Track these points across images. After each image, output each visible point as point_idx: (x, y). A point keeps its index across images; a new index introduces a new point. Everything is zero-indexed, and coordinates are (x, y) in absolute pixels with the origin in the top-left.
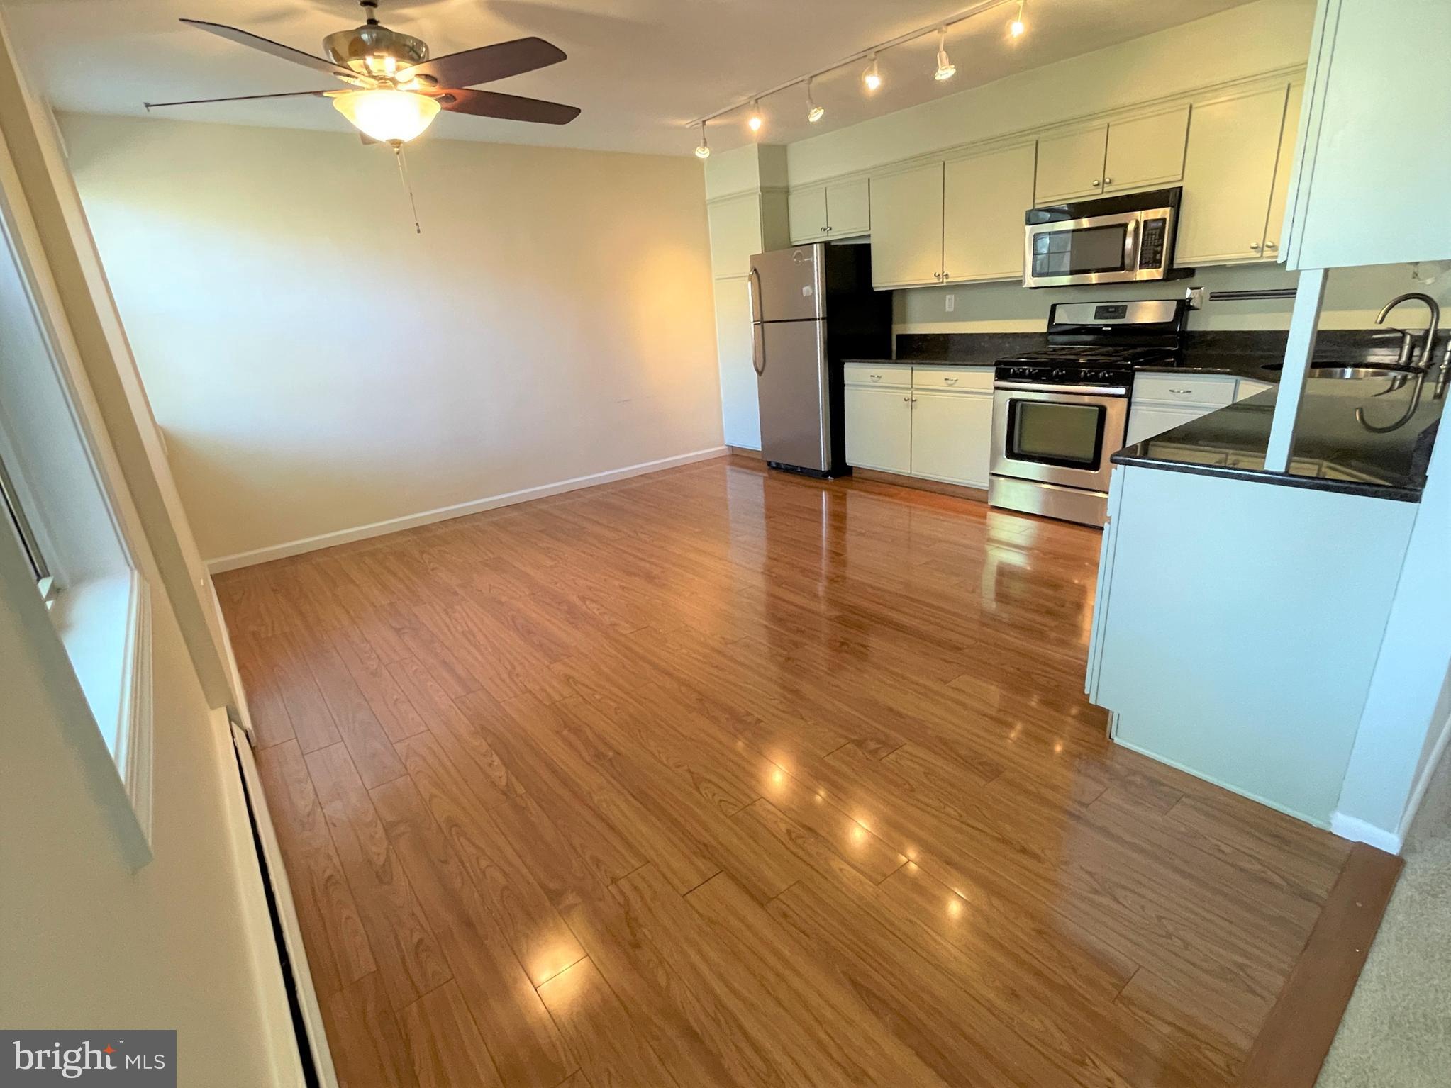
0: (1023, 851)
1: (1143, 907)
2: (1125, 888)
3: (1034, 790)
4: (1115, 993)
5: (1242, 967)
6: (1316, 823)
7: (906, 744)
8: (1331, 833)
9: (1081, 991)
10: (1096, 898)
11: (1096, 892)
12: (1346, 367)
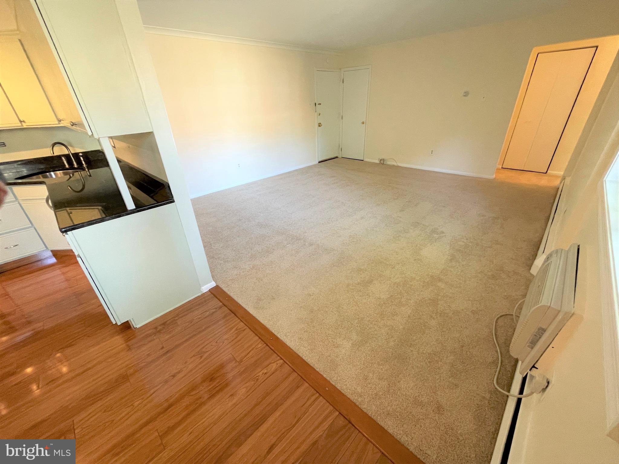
0: (174, 376)
1: (212, 345)
2: (203, 347)
3: (145, 363)
4: (238, 363)
5: (236, 330)
6: (200, 294)
7: (73, 421)
8: (204, 293)
9: (235, 373)
10: (203, 358)
11: (201, 357)
12: (51, 172)
